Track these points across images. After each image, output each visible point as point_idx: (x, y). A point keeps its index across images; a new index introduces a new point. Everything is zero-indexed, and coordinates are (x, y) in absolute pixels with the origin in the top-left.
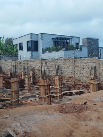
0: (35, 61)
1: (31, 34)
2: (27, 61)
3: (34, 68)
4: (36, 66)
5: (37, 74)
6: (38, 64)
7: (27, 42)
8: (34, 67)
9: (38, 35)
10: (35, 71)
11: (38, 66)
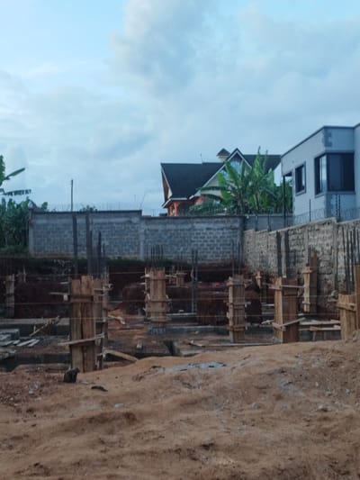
0: (322, 228)
1: (326, 128)
2: (301, 228)
3: (318, 255)
4: (322, 249)
5: (327, 276)
6: (329, 238)
7: (317, 160)
8: (318, 252)
9: (353, 128)
10: (322, 265)
11: (328, 245)
